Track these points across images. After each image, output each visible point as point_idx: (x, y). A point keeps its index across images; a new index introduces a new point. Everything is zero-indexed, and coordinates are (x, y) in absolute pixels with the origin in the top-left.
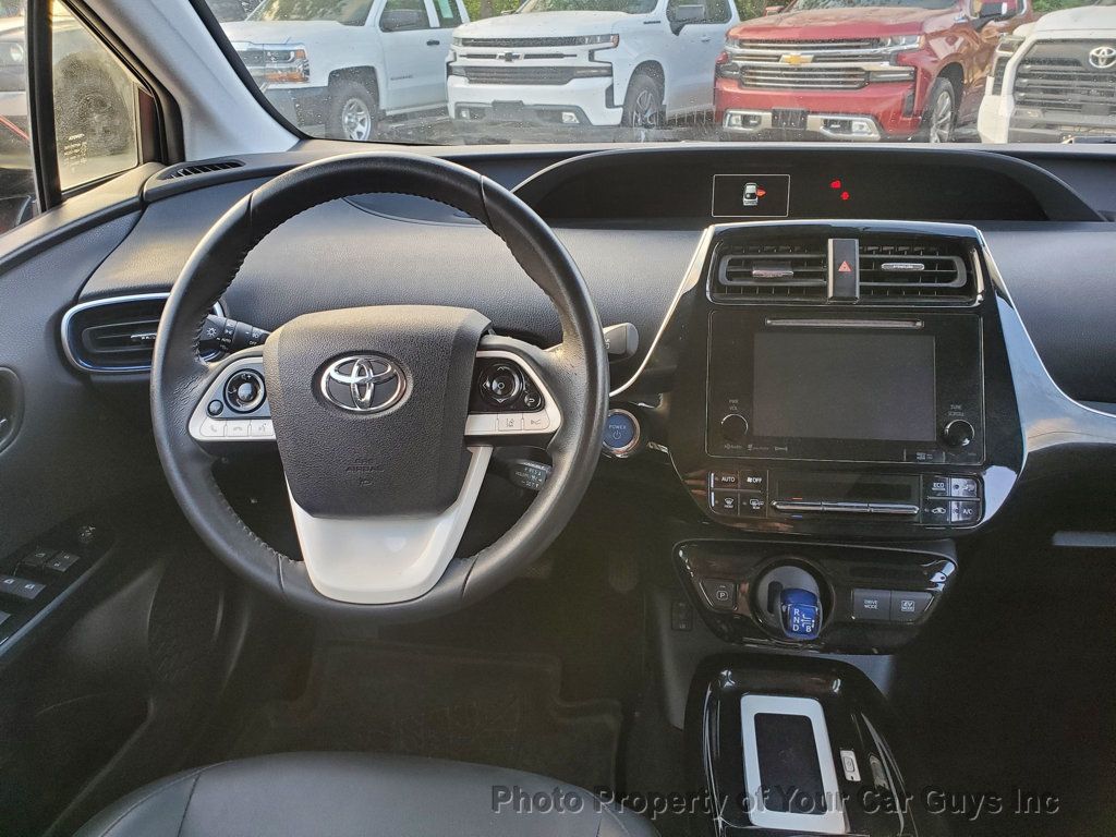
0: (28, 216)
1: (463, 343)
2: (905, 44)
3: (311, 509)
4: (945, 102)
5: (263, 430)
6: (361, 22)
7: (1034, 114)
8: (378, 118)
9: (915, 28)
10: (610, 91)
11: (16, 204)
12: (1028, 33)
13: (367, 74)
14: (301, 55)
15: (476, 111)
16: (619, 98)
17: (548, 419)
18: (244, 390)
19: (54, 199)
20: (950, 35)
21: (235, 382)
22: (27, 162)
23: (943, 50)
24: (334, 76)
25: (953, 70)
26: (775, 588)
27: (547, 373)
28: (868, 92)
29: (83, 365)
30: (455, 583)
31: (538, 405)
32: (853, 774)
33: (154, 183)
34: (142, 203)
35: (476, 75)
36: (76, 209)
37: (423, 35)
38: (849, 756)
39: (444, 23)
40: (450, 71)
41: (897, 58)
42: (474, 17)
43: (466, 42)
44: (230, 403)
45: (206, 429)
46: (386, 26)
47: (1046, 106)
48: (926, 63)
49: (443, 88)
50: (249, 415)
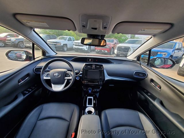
0: (32, 60)
1: (65, 72)
2: (109, 45)
3: (53, 84)
4: (112, 50)
5: (49, 78)
6: (66, 40)
7: (118, 51)
8: (67, 48)
9: (110, 44)
10: (87, 47)
11: (31, 59)
12: (118, 45)
13: (66, 45)
14: (61, 43)
15: (76, 48)
16: (87, 48)
17: (71, 78)
18: (48, 75)
19: (34, 59)
20: (113, 45)
21: (47, 74)
22: (32, 56)
23: (112, 46)
24: (63, 44)
25: (113, 48)
26: (89, 89)
27: (71, 74)
28: (107, 49)
29: (36, 72)
30: (64, 89)
31: (70, 77)
32: (94, 102)
33: (43, 58)
34: (42, 59)
35: (76, 45)
36: (36, 60)
37: (71, 42)
38: (94, 101)
39: (73, 41)
40: (73, 45)
41: (109, 46)
42: (76, 40)
43: (75, 43)
44: (47, 76)
45: (45, 78)
46: (68, 41)
47: (119, 51)
48: (111, 47)
49: (73, 46)
50: (48, 77)
